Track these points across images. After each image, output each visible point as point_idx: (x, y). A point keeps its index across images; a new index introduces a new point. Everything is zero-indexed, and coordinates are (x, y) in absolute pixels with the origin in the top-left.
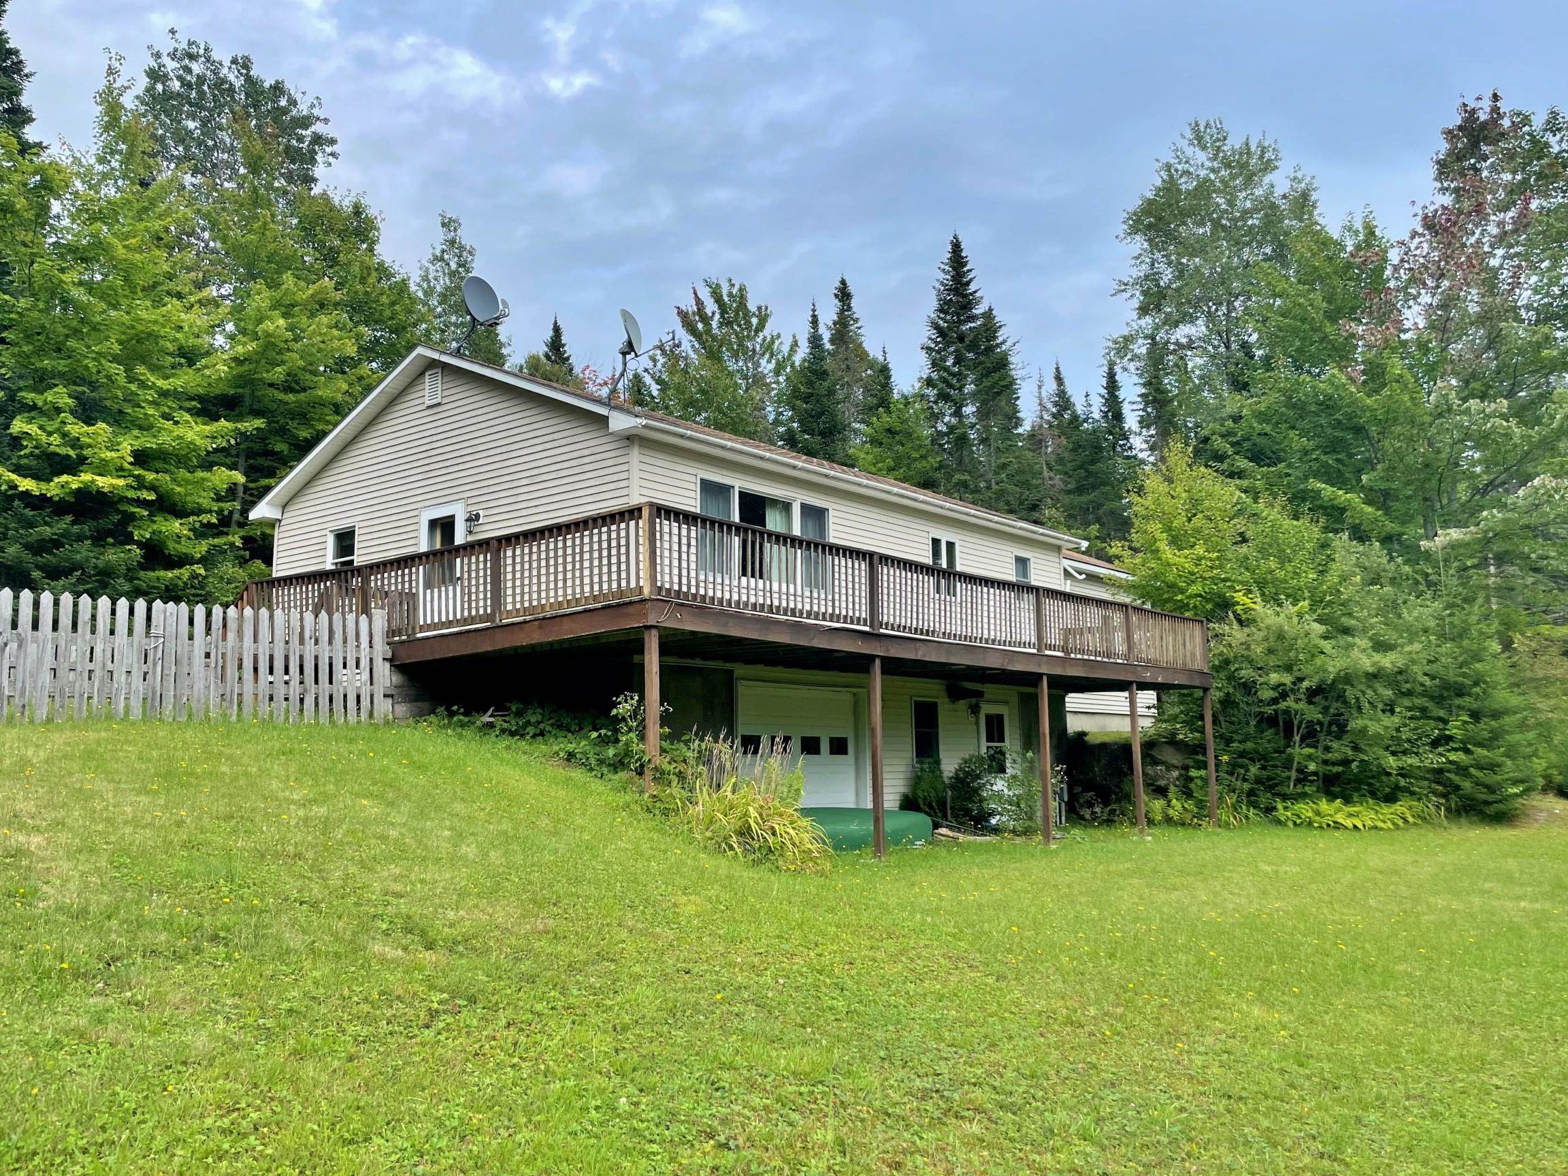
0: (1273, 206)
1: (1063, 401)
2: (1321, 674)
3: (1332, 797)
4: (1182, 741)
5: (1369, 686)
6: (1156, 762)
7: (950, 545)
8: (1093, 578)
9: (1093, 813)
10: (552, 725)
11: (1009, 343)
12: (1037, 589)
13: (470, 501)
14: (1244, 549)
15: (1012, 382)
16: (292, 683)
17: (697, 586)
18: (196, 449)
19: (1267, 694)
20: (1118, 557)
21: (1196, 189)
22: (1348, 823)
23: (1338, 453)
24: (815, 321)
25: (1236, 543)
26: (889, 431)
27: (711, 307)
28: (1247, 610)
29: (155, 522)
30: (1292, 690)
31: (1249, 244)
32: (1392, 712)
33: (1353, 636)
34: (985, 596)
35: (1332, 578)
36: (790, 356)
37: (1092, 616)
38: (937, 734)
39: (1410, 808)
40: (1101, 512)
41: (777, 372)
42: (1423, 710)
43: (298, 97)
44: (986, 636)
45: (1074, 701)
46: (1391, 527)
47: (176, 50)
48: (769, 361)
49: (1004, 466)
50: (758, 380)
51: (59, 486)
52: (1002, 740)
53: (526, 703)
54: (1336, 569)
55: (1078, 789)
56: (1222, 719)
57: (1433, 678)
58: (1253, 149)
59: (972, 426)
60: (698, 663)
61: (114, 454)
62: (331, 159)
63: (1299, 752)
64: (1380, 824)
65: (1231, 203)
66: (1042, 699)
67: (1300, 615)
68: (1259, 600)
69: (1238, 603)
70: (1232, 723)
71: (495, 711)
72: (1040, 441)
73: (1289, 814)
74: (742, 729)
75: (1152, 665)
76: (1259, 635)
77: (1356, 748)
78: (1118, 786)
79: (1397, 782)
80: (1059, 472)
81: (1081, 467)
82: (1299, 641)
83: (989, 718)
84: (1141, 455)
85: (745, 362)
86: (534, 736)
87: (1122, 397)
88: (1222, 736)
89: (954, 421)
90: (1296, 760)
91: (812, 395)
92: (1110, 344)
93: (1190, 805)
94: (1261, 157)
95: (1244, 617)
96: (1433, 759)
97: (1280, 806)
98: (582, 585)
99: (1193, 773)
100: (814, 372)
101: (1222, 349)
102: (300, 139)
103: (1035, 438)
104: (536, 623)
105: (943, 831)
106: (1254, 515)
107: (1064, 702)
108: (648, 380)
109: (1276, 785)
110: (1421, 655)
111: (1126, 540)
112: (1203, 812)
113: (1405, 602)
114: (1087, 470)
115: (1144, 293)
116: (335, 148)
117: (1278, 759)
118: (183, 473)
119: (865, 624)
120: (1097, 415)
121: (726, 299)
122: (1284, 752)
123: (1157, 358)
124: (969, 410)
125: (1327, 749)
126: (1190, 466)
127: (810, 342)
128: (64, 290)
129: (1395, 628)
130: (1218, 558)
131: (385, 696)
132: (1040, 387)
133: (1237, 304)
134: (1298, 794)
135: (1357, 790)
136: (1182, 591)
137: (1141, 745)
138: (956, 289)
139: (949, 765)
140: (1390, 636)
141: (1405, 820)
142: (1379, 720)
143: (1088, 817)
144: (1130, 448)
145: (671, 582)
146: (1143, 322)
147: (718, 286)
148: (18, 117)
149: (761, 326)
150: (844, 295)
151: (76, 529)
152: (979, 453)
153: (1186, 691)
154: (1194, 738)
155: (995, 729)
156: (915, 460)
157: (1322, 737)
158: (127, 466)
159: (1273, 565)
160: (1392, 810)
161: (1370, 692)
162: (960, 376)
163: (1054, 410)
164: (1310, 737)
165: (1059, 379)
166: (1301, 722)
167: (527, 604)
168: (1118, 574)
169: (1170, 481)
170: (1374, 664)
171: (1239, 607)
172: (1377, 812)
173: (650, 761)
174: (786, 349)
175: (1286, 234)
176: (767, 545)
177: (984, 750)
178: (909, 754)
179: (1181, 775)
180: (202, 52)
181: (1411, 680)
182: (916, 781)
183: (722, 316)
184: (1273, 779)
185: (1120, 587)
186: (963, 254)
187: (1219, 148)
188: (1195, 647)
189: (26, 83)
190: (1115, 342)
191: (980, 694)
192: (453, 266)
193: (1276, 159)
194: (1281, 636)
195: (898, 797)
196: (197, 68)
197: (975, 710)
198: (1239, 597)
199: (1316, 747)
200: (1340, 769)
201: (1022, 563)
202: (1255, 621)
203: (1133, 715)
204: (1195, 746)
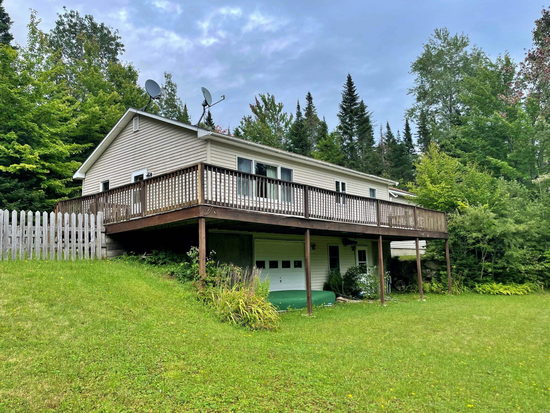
0: (467, 59)
1: (390, 135)
2: (494, 233)
3: (498, 282)
4: (436, 259)
5: (513, 238)
6: (426, 268)
7: (343, 184)
8: (400, 197)
9: (402, 288)
10: (169, 260)
11: (369, 113)
12: (377, 200)
13: (149, 168)
14: (461, 184)
15: (370, 127)
16: (58, 243)
17: (225, 199)
18: (64, 154)
19: (471, 241)
20: (410, 188)
21: (438, 53)
22: (505, 292)
23: (497, 146)
24: (299, 107)
25: (457, 182)
26: (325, 146)
27: (262, 104)
28: (462, 208)
29: (50, 181)
30: (481, 239)
31: (458, 73)
32: (523, 248)
33: (507, 218)
34: (355, 203)
35: (497, 195)
36: (290, 120)
37: (400, 211)
38: (339, 258)
39: (530, 286)
40: (404, 174)
41: (286, 126)
42: (534, 247)
43: (110, 29)
44: (355, 220)
45: (393, 244)
46: (519, 174)
47: (66, 14)
48: (283, 123)
49: (368, 158)
50: (279, 130)
51: (13, 168)
52: (365, 260)
53: (160, 250)
54: (499, 191)
55: (395, 279)
56: (453, 251)
57: (539, 234)
58: (458, 39)
59: (356, 143)
60: (237, 232)
61: (32, 156)
62: (123, 52)
63: (485, 264)
64: (518, 293)
65: (451, 58)
66: (380, 245)
67: (485, 210)
68: (468, 204)
69: (459, 205)
70: (457, 253)
71: (147, 253)
72: (381, 150)
73: (480, 289)
74: (256, 258)
75: (424, 230)
76: (468, 218)
77: (508, 262)
78: (411, 277)
79: (525, 275)
80: (388, 160)
81: (396, 158)
82: (485, 220)
83: (360, 252)
84: (419, 154)
85: (275, 123)
86: (162, 264)
87: (411, 133)
88: (452, 258)
89: (349, 142)
90: (483, 267)
91: (298, 134)
92: (407, 112)
93: (440, 285)
94: (462, 41)
95: (461, 211)
96: (539, 267)
97: (477, 286)
98: (175, 200)
99: (442, 272)
100: (299, 126)
101: (448, 113)
102: (112, 45)
103: (380, 148)
104: (157, 216)
105: (340, 298)
106: (465, 171)
107: (390, 245)
108: (240, 130)
109: (475, 277)
110: (534, 225)
111: (413, 181)
112: (446, 288)
113: (527, 204)
114: (399, 159)
115: (419, 93)
116: (124, 48)
117: (476, 267)
118: (60, 163)
119: (302, 215)
120: (402, 140)
121: (267, 100)
122: (478, 264)
123: (423, 117)
124: (355, 138)
125: (496, 263)
126: (439, 152)
127: (297, 115)
128: (11, 95)
129: (523, 214)
130: (450, 188)
131: (102, 247)
132: (381, 130)
133: (454, 96)
134: (484, 280)
135: (508, 279)
136: (436, 201)
137: (421, 261)
138: (350, 94)
139: (343, 271)
140: (522, 218)
141: (528, 291)
142: (517, 251)
143: (400, 289)
144: (414, 151)
145: (212, 198)
146: (419, 104)
147: (264, 96)
148: (8, 38)
149: (280, 111)
150: (309, 98)
151: (20, 184)
152: (359, 153)
153: (438, 240)
154: (441, 259)
155: (362, 256)
156: (335, 156)
157: (493, 258)
158: (37, 160)
159: (473, 190)
160: (522, 287)
161: (514, 240)
162: (351, 125)
163: (387, 139)
164: (489, 257)
165: (388, 127)
166: (485, 252)
167: (154, 209)
168: (410, 195)
169: (431, 158)
170: (516, 229)
171: (459, 207)
172: (516, 288)
173: (201, 277)
174: (288, 118)
175: (472, 69)
176: (268, 184)
177: (358, 265)
178: (327, 267)
179: (436, 273)
180: (75, 14)
181: (530, 235)
182: (330, 277)
183: (266, 107)
184: (474, 275)
185: (411, 200)
186: (352, 81)
187: (446, 38)
188: (442, 223)
189: (11, 26)
190: (408, 111)
191: (356, 243)
192: (170, 91)
193: (468, 41)
194: (477, 218)
195: (323, 284)
196: (74, 20)
197: (354, 249)
198: (459, 203)
199: (491, 262)
200: (501, 271)
201: (372, 191)
202: (466, 212)
203: (417, 249)
204: (442, 261)
